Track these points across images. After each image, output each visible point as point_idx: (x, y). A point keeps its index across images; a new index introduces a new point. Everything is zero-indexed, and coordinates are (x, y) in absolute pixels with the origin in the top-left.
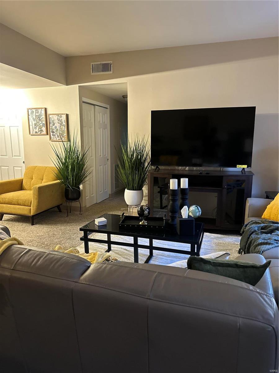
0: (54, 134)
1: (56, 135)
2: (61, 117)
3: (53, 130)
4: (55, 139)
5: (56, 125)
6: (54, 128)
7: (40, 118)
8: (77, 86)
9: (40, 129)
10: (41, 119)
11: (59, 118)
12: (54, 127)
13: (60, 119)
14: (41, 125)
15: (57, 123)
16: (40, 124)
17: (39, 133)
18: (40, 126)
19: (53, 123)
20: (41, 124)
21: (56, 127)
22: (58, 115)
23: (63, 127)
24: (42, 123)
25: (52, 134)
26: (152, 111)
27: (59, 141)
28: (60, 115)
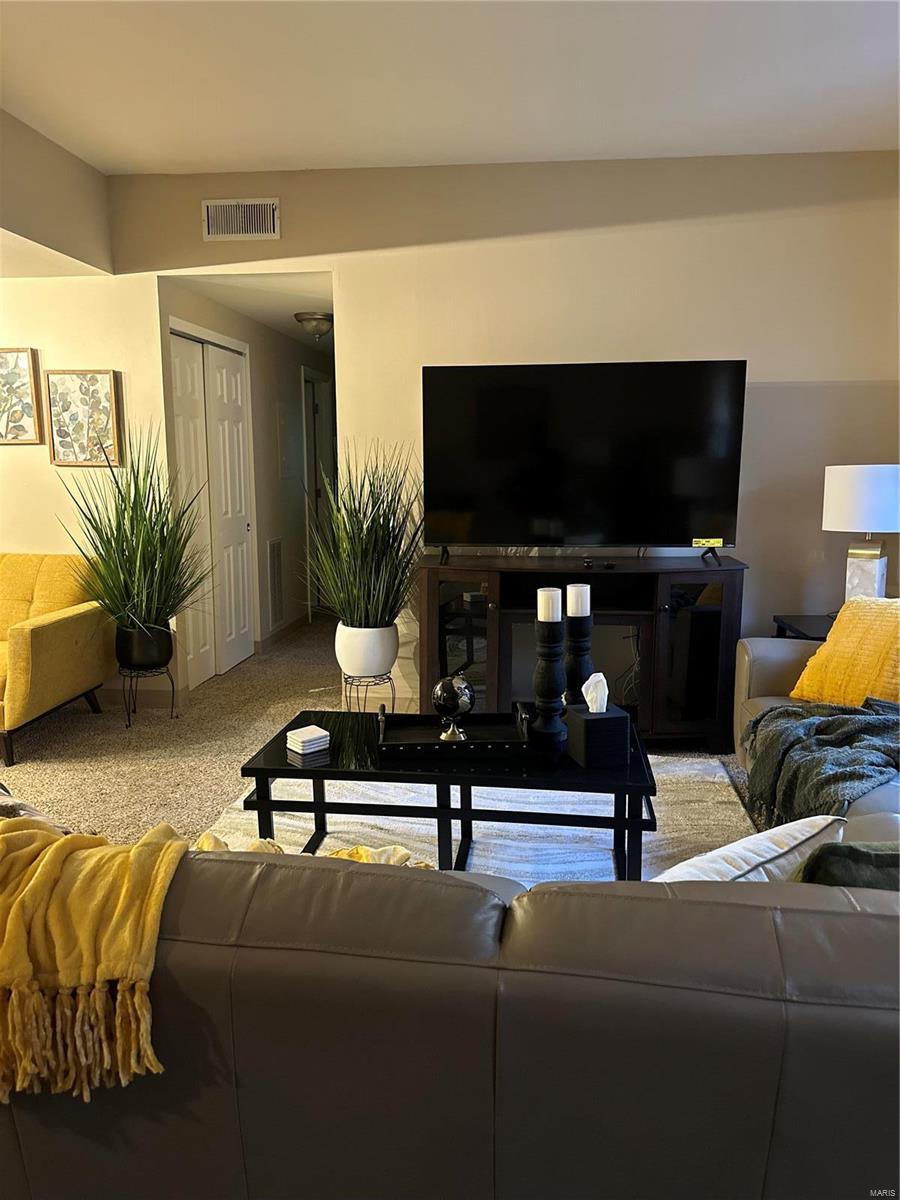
0: (68, 439)
1: (76, 445)
2: (94, 381)
3: (65, 428)
4: (72, 458)
5: (73, 409)
6: (67, 421)
7: (14, 386)
8: (152, 277)
9: (11, 425)
10: (18, 387)
11: (85, 384)
12: (66, 416)
13: (92, 388)
14: (18, 408)
15: (79, 403)
16: (12, 406)
17: (10, 436)
18: (16, 412)
19: (65, 401)
20: (15, 405)
21: (73, 418)
22: (82, 374)
23: (103, 416)
24: (21, 400)
25: (60, 442)
26: (424, 368)
27: (85, 463)
28: (89, 376)
